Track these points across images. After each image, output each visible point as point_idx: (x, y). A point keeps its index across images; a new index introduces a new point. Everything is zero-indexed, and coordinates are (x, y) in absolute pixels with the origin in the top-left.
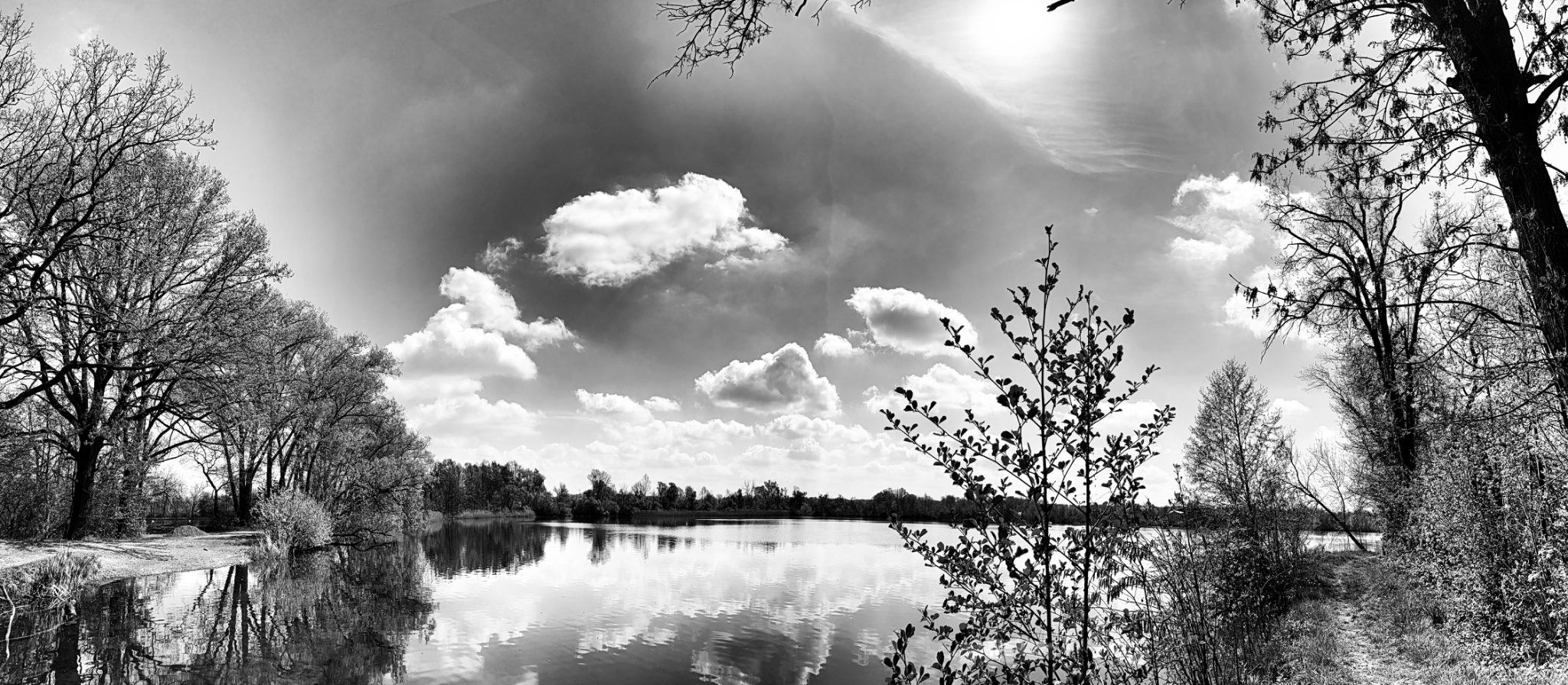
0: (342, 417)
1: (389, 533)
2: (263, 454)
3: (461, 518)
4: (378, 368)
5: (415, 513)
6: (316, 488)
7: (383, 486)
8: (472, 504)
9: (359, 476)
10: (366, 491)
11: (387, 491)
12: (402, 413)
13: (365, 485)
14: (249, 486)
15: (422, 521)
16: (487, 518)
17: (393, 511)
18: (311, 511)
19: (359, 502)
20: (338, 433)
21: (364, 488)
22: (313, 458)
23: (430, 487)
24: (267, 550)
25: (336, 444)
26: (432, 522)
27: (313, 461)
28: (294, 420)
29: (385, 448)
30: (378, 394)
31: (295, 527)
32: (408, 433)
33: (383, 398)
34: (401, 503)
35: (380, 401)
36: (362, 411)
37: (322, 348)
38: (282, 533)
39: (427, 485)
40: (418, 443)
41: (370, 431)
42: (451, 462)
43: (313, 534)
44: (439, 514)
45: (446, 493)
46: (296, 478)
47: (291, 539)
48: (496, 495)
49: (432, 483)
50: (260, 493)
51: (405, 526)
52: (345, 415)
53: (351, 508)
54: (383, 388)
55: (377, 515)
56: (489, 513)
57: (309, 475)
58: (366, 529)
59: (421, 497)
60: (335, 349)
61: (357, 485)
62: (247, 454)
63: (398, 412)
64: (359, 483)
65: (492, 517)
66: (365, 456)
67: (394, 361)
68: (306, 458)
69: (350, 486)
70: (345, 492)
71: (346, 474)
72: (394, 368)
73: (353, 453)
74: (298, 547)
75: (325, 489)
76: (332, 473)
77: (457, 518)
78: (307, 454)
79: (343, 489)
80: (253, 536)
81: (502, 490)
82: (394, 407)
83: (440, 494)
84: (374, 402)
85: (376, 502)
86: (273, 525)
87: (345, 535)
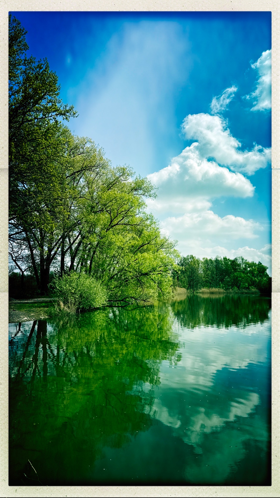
0: (115, 225)
1: (148, 300)
2: (58, 249)
3: (200, 293)
4: (141, 192)
5: (166, 289)
6: (96, 272)
7: (144, 271)
8: (209, 283)
9: (127, 265)
10: (131, 274)
11: (146, 274)
12: (157, 223)
13: (131, 270)
14: (48, 269)
15: (172, 294)
16: (220, 293)
17: (150, 287)
18: (92, 286)
19: (127, 281)
20: (111, 236)
21: (130, 272)
22: (94, 252)
23: (177, 273)
24: (60, 310)
25: (110, 244)
26: (179, 294)
27: (94, 254)
28: (81, 226)
29: (145, 247)
30: (141, 210)
31: (81, 296)
32: (162, 238)
33: (144, 213)
34: (157, 282)
35: (141, 215)
36: (129, 222)
37: (101, 176)
38: (71, 299)
39: (175, 271)
40: (168, 244)
41: (135, 236)
42: (192, 257)
43: (94, 300)
44: (183, 290)
45: (189, 277)
46: (82, 264)
47: (77, 303)
48: (227, 279)
49: (179, 270)
50: (56, 274)
51: (159, 296)
52: (117, 224)
53: (121, 284)
54: (144, 206)
55: (140, 289)
56: (222, 290)
57: (91, 263)
58: (132, 297)
59: (171, 279)
60: (110, 176)
61: (125, 270)
62: (46, 249)
63: (155, 223)
64: (127, 269)
65: (224, 293)
66: (131, 251)
67: (152, 187)
68: (89, 252)
69: (120, 271)
70: (116, 274)
71: (117, 263)
72: (152, 192)
73: (122, 249)
74: (83, 308)
75: (102, 272)
76: (108, 262)
77: (198, 293)
78: (90, 249)
79: (116, 272)
80: (50, 302)
81: (232, 275)
82: (152, 219)
83: (185, 277)
84: (138, 216)
85: (139, 281)
86: (65, 294)
87: (117, 301)
